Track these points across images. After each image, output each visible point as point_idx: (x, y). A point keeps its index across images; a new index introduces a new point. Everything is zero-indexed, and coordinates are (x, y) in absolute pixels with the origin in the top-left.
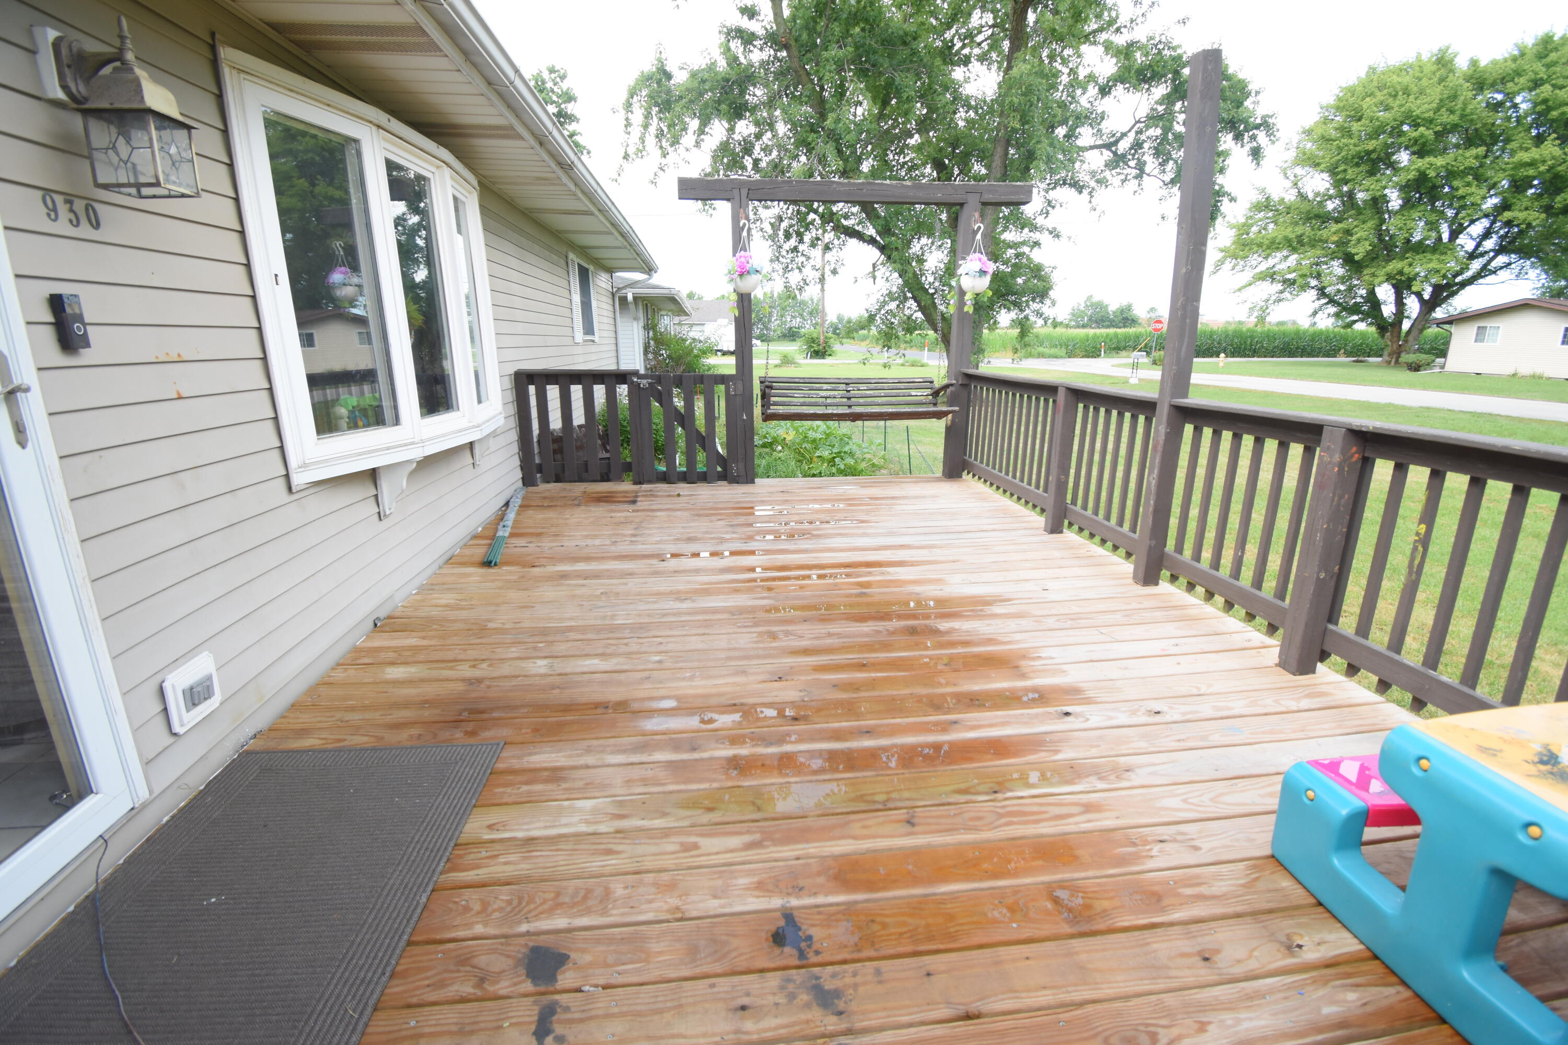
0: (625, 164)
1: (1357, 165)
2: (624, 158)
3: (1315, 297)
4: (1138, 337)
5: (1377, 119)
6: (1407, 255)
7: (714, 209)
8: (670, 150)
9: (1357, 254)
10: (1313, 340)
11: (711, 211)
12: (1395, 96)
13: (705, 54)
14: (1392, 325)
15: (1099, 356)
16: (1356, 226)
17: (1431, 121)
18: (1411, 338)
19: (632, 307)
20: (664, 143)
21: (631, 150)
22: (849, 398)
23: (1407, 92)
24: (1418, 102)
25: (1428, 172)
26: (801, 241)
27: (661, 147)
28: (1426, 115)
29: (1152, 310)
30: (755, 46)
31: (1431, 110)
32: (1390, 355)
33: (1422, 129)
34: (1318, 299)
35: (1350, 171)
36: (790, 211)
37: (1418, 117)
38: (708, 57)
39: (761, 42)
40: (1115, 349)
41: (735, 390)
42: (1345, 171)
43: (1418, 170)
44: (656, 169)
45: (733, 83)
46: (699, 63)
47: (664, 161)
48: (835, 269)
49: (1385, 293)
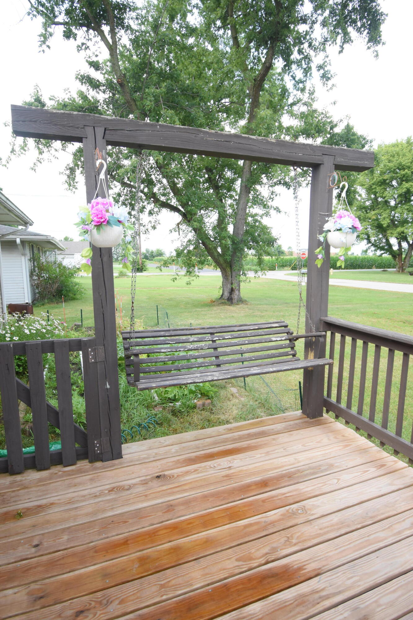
0: (13, 157)
1: (380, 186)
2: (11, 152)
3: (366, 243)
4: (291, 261)
5: (388, 166)
6: (405, 225)
7: (76, 188)
8: (45, 150)
9: (384, 224)
10: (362, 261)
11: (74, 190)
12: (394, 156)
13: (67, 92)
14: (399, 255)
15: (275, 269)
16: (382, 212)
17: (409, 167)
18: (406, 260)
19: (20, 247)
20: (40, 146)
21: (17, 148)
22: (215, 349)
23: (398, 154)
24: (403, 159)
25: (410, 189)
26: (133, 209)
27: (38, 148)
28: (407, 165)
29: (290, 248)
30: (100, 90)
31: (409, 162)
32: (399, 268)
33: (406, 170)
34: (368, 244)
35: (377, 188)
36: (125, 191)
37: (404, 165)
38: (69, 94)
39: (105, 88)
40: (281, 266)
41: (95, 357)
42: (375, 188)
43: (407, 188)
44: (35, 161)
45: (86, 109)
46: (63, 97)
47: (40, 157)
48: (154, 226)
49: (393, 241)
